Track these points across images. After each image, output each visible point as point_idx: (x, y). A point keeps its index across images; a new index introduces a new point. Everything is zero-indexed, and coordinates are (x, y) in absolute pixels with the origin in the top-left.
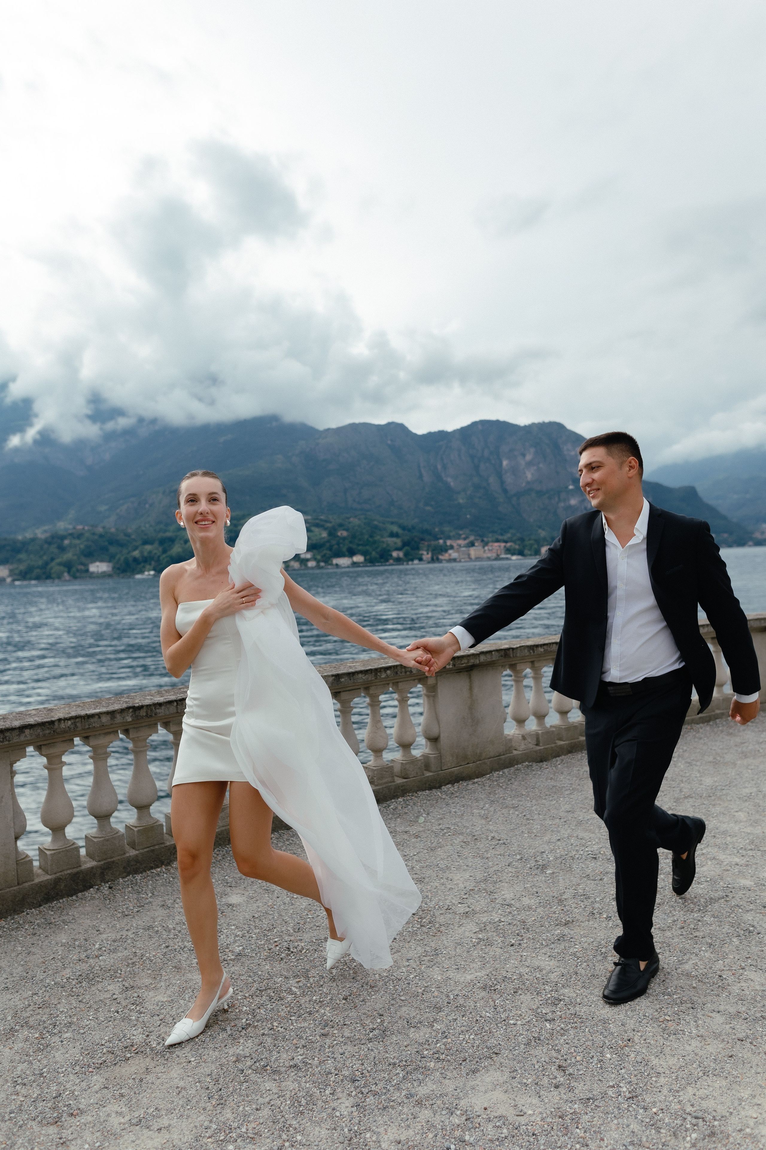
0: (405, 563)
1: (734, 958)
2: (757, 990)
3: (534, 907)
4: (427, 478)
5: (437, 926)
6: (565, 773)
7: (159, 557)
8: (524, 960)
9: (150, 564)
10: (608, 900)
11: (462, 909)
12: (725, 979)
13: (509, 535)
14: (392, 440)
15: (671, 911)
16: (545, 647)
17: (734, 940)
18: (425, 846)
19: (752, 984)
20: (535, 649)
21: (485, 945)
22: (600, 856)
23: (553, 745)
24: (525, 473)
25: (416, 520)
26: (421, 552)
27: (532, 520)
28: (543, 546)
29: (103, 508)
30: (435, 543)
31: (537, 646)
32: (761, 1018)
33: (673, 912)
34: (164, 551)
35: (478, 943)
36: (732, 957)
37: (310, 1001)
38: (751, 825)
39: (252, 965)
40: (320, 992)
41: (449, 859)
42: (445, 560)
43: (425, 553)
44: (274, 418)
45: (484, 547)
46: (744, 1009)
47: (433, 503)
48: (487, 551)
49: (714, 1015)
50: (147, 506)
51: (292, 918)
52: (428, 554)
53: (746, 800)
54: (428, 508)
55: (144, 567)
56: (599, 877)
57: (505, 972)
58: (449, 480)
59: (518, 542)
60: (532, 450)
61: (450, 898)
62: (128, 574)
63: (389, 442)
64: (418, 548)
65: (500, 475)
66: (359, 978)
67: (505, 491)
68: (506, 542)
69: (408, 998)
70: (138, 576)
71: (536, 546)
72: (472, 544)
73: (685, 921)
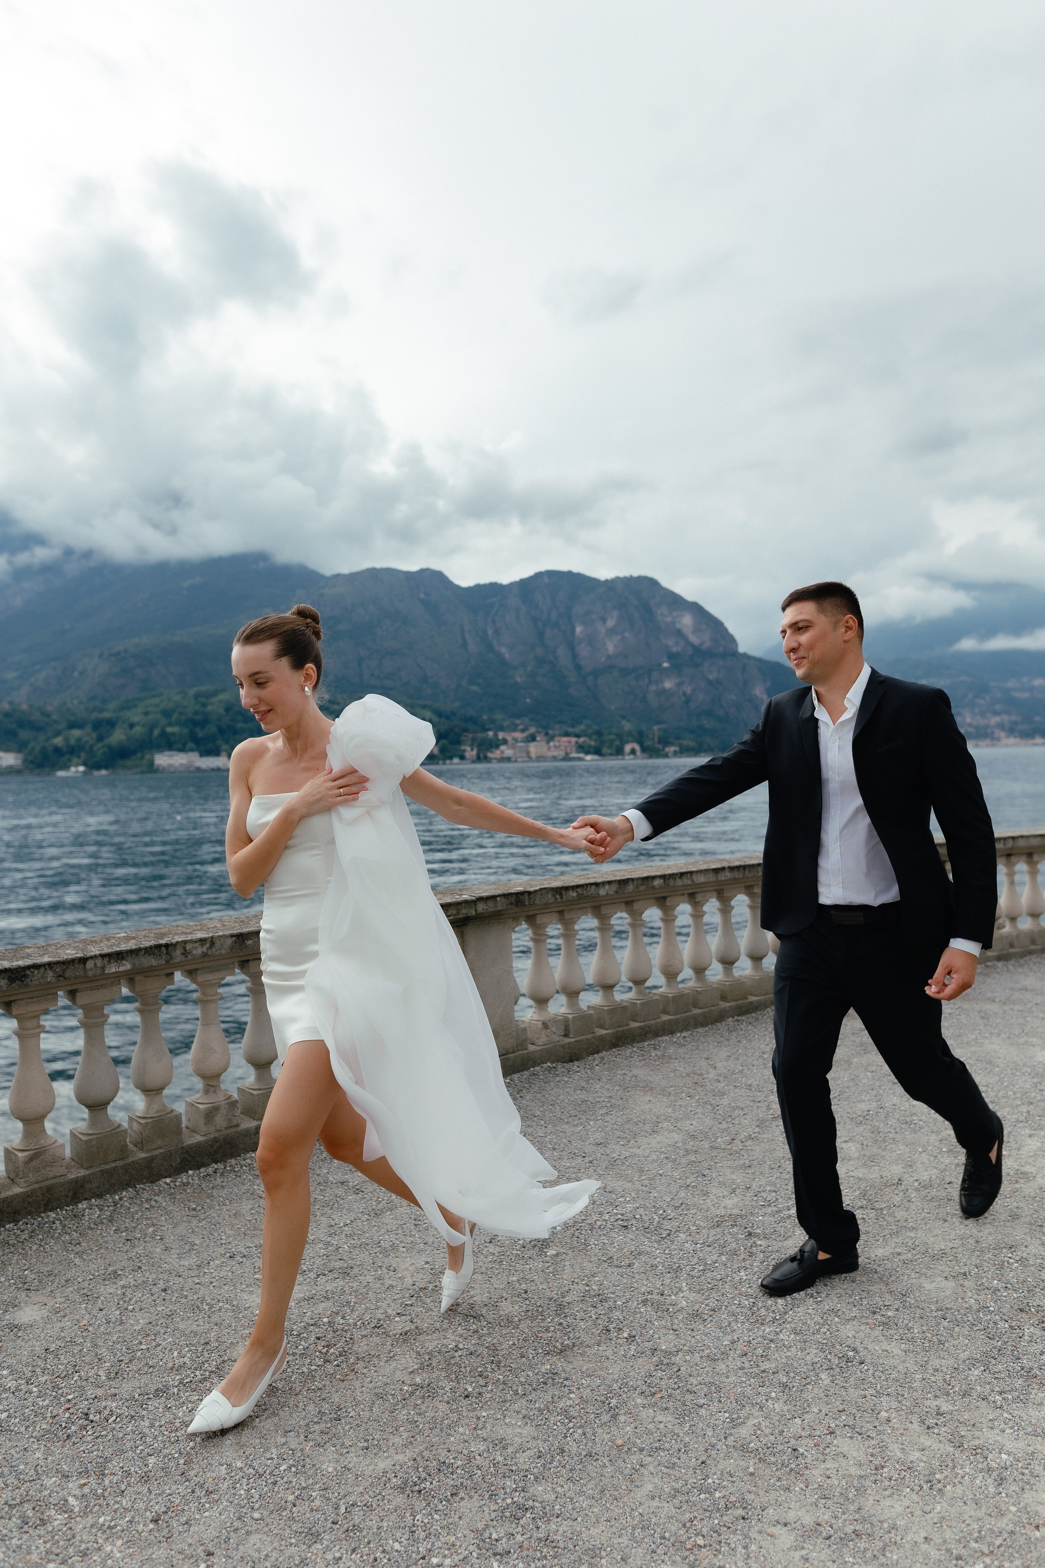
0: (441, 762)
1: (820, 1411)
2: (851, 1475)
3: (516, 1319)
4: (473, 647)
5: (352, 1361)
6: (604, 1079)
7: (92, 747)
8: (480, 1426)
9: (79, 757)
10: (635, 1303)
11: (399, 1325)
12: (802, 1454)
13: (582, 727)
14: (425, 594)
15: (730, 1323)
16: (579, 890)
17: (823, 1377)
18: (367, 1208)
19: (844, 1462)
20: (564, 892)
21: (423, 1397)
22: (634, 1222)
23: (589, 1036)
24: (605, 644)
25: (457, 704)
26: (463, 748)
27: (613, 708)
28: (627, 742)
29: (10, 675)
30: (483, 735)
31: (567, 888)
32: (853, 1536)
33: (733, 1324)
34: (100, 739)
35: (412, 1394)
36: (816, 1410)
37: (92, 1526)
38: (864, 1164)
39: (13, 1451)
40: (116, 1506)
41: (400, 1231)
42: (495, 759)
43: (468, 749)
44: (261, 557)
45: (548, 742)
46: (826, 1517)
47: (480, 681)
48: (552, 749)
49: (777, 1530)
50: (76, 674)
51: (112, 1350)
52: (472, 750)
53: (861, 1123)
54: (474, 688)
55: (69, 760)
56: (627, 1262)
57: (445, 1452)
58: (503, 650)
59: (595, 737)
60: (615, 614)
61: (384, 1305)
62: (47, 770)
63: (422, 596)
64: (459, 742)
65: (572, 647)
66: (192, 1473)
67: (578, 667)
68: (578, 736)
69: (266, 1513)
70: (61, 774)
71: (617, 743)
72: (532, 738)
73: (750, 1342)
